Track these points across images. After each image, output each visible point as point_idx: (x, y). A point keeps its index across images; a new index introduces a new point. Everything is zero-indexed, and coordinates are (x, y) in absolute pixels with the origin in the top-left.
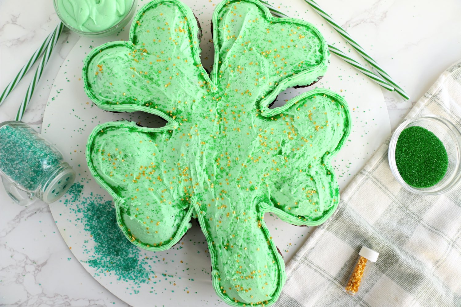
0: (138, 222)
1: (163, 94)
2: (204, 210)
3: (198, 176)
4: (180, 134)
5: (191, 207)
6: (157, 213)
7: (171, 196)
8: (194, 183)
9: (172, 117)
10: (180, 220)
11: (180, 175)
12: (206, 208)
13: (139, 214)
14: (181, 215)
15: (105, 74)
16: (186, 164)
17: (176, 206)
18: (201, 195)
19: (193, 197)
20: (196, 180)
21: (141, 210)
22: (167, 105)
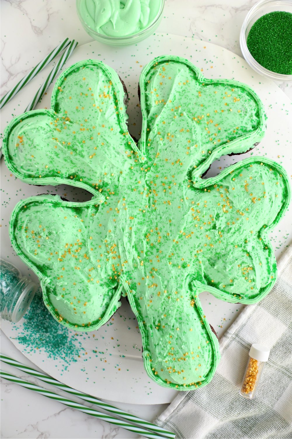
0: (65, 302)
1: (88, 165)
2: (134, 289)
3: (127, 253)
4: (107, 209)
5: (120, 286)
6: (85, 293)
7: (99, 275)
8: (122, 260)
9: (98, 190)
10: (109, 299)
11: (108, 252)
12: (136, 287)
13: (66, 294)
14: (110, 294)
15: (26, 146)
16: (113, 241)
17: (105, 285)
18: (130, 273)
19: (121, 275)
20: (125, 257)
21: (68, 290)
22: (92, 177)
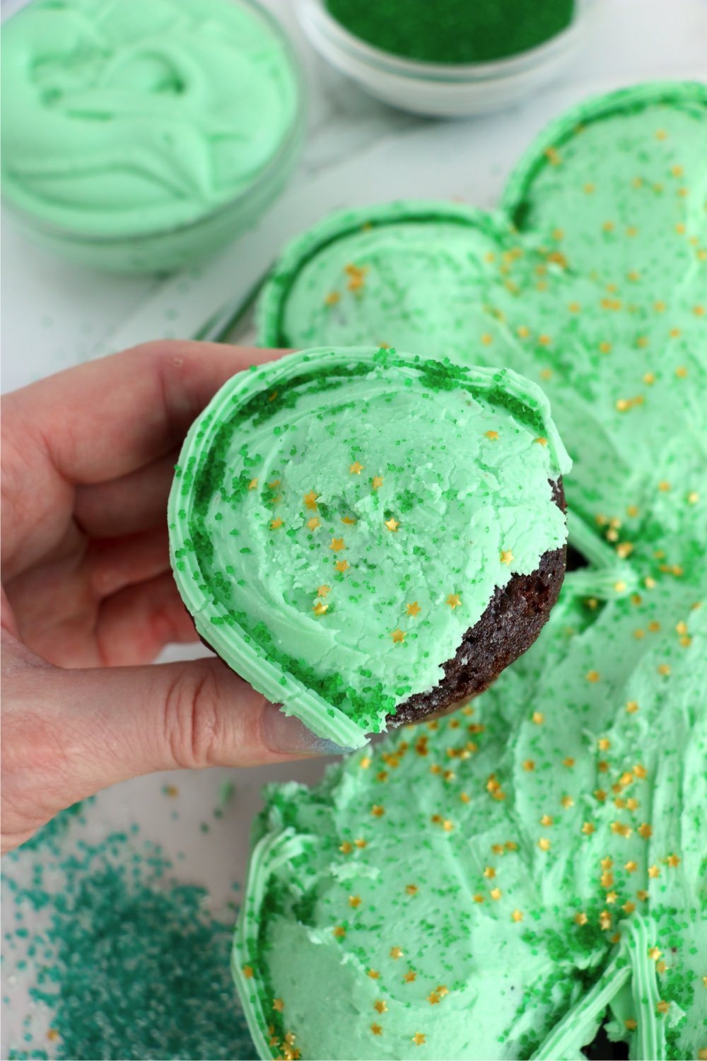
0: (345, 961)
1: (602, 436)
2: (678, 1000)
3: (686, 821)
4: (633, 622)
5: (619, 967)
6: (447, 945)
7: (532, 886)
8: (657, 850)
9: (613, 545)
10: (542, 1022)
11: (601, 799)
12: (691, 990)
13: (359, 927)
14: (557, 995)
15: (371, 304)
16: (638, 754)
17: (543, 944)
18: (677, 918)
19: (637, 915)
20: (672, 840)
21: (373, 909)
22: (604, 489)
